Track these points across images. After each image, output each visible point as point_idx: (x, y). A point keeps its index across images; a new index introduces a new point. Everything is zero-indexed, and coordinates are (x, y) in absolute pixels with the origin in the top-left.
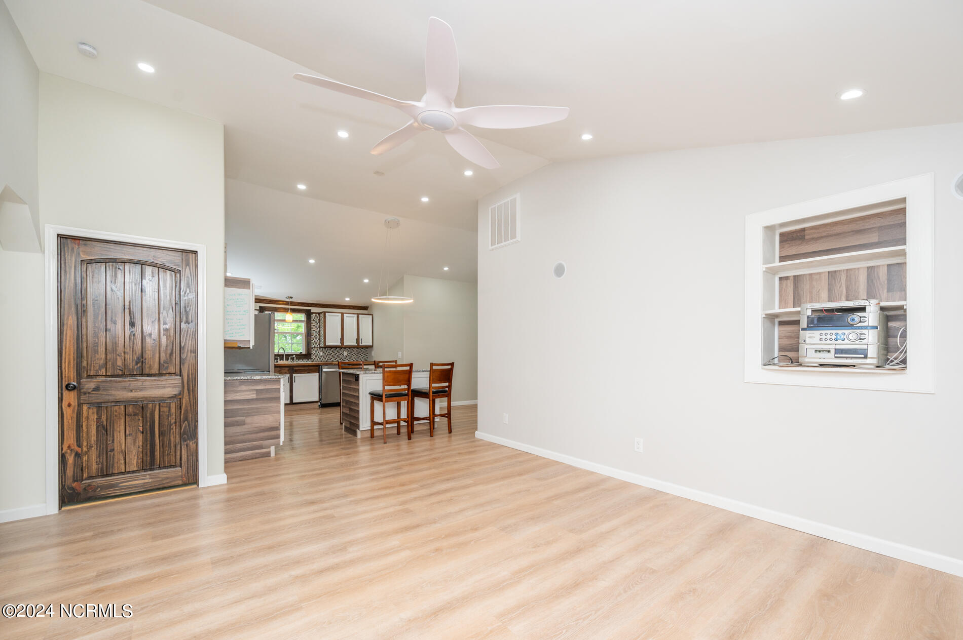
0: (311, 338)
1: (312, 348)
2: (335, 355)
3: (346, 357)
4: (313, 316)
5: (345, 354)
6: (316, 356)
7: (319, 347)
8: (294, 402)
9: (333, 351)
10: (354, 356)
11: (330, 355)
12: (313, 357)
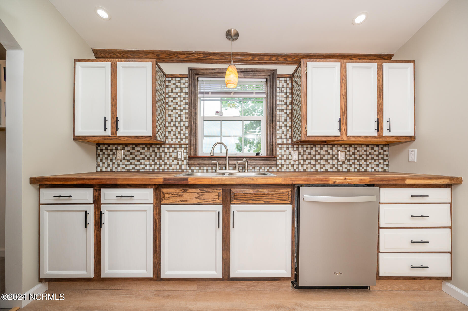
0: (275, 125)
1: (279, 145)
2: (321, 158)
3: (344, 162)
4: (280, 83)
5: (342, 156)
6: (285, 161)
7: (290, 142)
8: (232, 276)
9: (317, 151)
10: (358, 161)
11: (312, 158)
12: (279, 162)
